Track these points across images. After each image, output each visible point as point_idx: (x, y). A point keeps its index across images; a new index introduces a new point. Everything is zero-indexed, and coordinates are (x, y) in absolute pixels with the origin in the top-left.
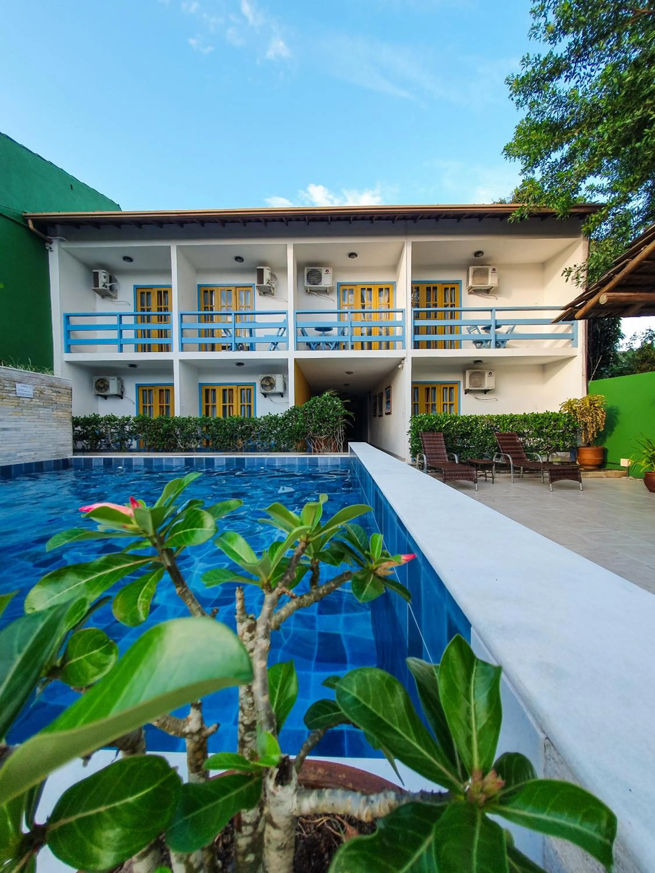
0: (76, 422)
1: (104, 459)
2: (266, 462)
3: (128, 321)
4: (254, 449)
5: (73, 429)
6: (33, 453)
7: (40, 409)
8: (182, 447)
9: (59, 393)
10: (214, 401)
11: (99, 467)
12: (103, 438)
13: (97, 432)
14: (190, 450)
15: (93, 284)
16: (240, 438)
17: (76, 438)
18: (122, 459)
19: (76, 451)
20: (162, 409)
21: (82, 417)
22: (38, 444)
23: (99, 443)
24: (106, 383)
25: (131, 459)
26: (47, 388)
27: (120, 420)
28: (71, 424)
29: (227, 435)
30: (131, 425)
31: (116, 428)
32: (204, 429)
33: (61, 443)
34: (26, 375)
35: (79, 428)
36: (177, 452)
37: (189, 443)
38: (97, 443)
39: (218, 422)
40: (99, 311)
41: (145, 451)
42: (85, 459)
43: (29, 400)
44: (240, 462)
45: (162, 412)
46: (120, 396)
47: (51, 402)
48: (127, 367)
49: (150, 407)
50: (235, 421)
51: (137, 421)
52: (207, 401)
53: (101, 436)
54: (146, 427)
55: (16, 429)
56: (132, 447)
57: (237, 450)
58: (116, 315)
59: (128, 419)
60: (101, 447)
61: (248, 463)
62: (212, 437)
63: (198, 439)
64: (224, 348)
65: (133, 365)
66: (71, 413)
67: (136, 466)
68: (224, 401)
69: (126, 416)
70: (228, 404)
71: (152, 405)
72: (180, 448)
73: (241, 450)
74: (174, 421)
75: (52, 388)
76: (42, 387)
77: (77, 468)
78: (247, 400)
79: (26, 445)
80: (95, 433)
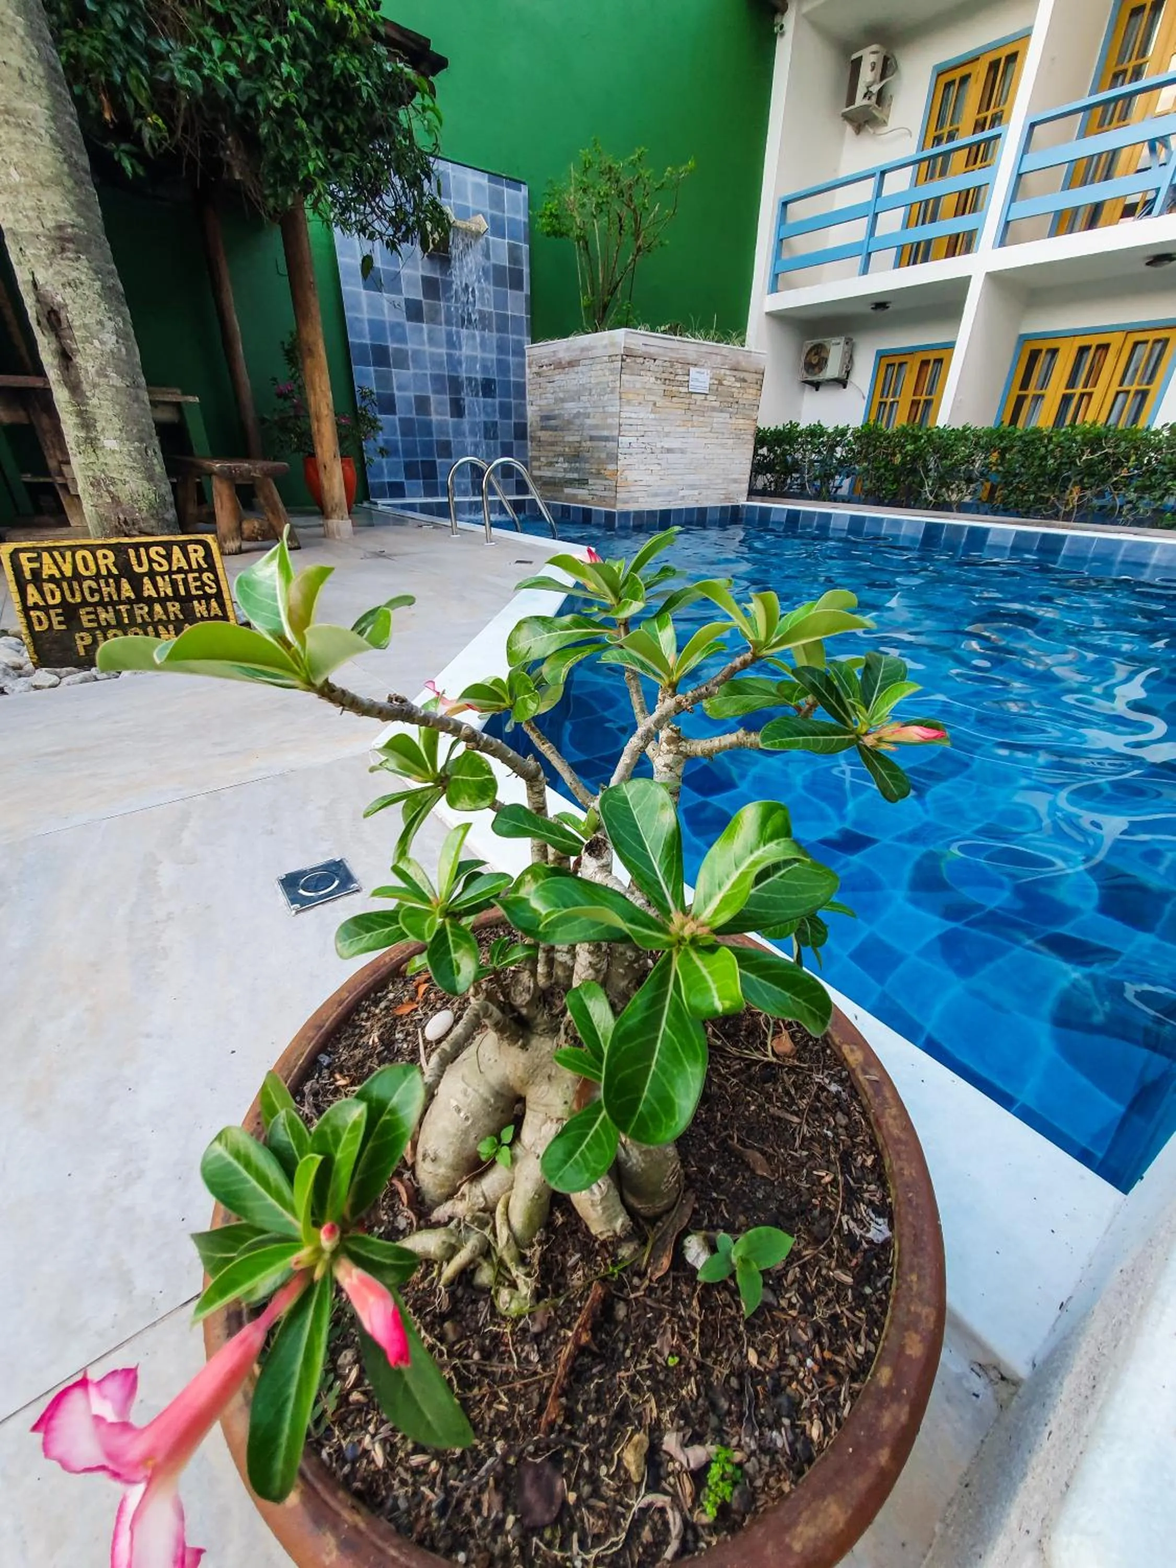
0: (762, 438)
1: (789, 510)
2: (1122, 552)
3: (899, 182)
4: (1105, 516)
5: (756, 450)
6: (696, 492)
7: (715, 414)
8: (931, 498)
9: (744, 381)
10: (1044, 385)
11: (780, 523)
12: (797, 471)
13: (789, 458)
14: (943, 506)
15: (844, 100)
16: (1075, 484)
17: (758, 468)
18: (814, 513)
19: (753, 492)
20: (914, 410)
21: (772, 429)
22: (704, 477)
23: (789, 481)
24: (823, 355)
25: (829, 516)
26: (728, 372)
27: (829, 435)
28: (753, 442)
29: (1042, 474)
30: (847, 445)
31: (820, 452)
32: (994, 457)
33: (734, 476)
34: (703, 349)
35: (764, 451)
36: (920, 508)
37: (948, 489)
38: (785, 480)
39: (1035, 438)
40: (845, 172)
41: (859, 502)
42: (761, 508)
43: (703, 397)
44: (1051, 545)
45: (911, 417)
46: (842, 382)
47: (731, 399)
48: (868, 309)
49: (892, 404)
50: (1079, 438)
51: (858, 438)
52: (1024, 385)
53: (795, 467)
54: (871, 449)
55: (683, 451)
56: (840, 492)
57: (1056, 516)
58: (873, 176)
59: (843, 433)
60: (790, 488)
61: (1069, 550)
62: (1003, 477)
63: (969, 481)
64: (1129, 211)
65: (880, 304)
66: (756, 420)
67: (835, 530)
68: (1071, 383)
69: (840, 427)
70: (1079, 390)
71: (897, 399)
72: (926, 499)
73: (1067, 517)
74: (929, 436)
75: (735, 373)
76: (723, 371)
77: (749, 522)
78: (1143, 377)
79: (690, 479)
80: (786, 460)
